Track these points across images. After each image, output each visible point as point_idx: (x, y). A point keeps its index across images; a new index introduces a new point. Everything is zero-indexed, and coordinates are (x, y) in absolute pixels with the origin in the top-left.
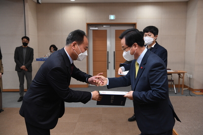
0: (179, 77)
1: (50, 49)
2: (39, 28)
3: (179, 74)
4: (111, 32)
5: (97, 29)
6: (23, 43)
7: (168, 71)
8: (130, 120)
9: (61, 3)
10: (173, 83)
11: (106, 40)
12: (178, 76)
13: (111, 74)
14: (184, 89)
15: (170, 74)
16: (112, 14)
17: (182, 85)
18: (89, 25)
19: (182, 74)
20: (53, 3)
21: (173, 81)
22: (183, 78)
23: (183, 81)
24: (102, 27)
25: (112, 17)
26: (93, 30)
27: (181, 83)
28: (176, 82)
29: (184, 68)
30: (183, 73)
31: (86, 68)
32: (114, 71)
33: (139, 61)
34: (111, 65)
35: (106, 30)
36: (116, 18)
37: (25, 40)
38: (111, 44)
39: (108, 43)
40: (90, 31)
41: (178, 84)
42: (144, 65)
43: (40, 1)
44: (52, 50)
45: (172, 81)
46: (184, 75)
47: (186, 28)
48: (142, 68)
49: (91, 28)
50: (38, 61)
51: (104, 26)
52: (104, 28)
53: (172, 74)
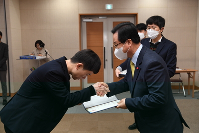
0: (189, 77)
1: (36, 46)
2: (23, 21)
3: (189, 73)
4: (108, 24)
5: (91, 20)
7: (177, 70)
8: (131, 128)
10: (181, 84)
11: (103, 34)
12: (187, 75)
13: (109, 73)
14: (195, 91)
15: (179, 73)
16: (109, 3)
17: (192, 86)
18: (82, 16)
19: (192, 73)
21: (181, 81)
22: (193, 77)
23: (194, 81)
24: (97, 18)
25: (109, 7)
26: (87, 22)
27: (191, 83)
28: (186, 83)
29: (195, 66)
30: (194, 72)
32: (113, 70)
33: (134, 61)
35: (103, 22)
36: (114, 8)
38: (108, 38)
40: (83, 23)
41: (187, 85)
42: (140, 64)
44: (39, 46)
45: (180, 81)
46: (194, 74)
47: (196, 19)
49: (85, 20)
50: (22, 60)
51: (100, 18)
52: (100, 19)
53: (181, 73)
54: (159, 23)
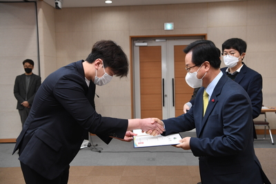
4: (168, 49)
5: (145, 44)
6: (26, 70)
9: (91, 8)
10: (267, 128)
11: (161, 62)
13: (169, 112)
15: (264, 113)
16: (169, 22)
18: (134, 39)
20: (79, 8)
21: (268, 124)
24: (153, 41)
25: (169, 26)
26: (140, 47)
31: (130, 104)
32: (174, 108)
34: (169, 100)
35: (160, 47)
36: (175, 28)
37: (28, 64)
38: (167, 67)
39: (164, 65)
40: (135, 48)
42: (217, 96)
43: (59, 5)
45: (266, 123)
48: (213, 100)
49: (137, 44)
51: (157, 41)
52: (157, 43)
53: (266, 113)
54: (239, 47)
